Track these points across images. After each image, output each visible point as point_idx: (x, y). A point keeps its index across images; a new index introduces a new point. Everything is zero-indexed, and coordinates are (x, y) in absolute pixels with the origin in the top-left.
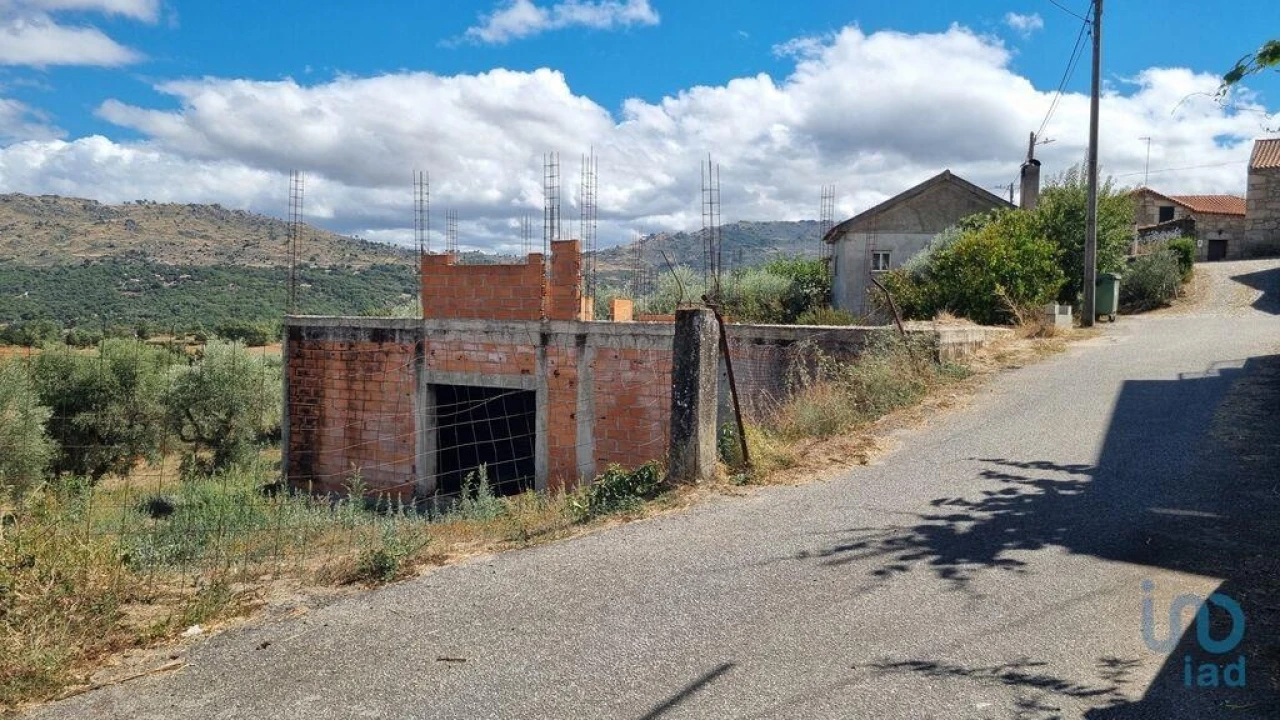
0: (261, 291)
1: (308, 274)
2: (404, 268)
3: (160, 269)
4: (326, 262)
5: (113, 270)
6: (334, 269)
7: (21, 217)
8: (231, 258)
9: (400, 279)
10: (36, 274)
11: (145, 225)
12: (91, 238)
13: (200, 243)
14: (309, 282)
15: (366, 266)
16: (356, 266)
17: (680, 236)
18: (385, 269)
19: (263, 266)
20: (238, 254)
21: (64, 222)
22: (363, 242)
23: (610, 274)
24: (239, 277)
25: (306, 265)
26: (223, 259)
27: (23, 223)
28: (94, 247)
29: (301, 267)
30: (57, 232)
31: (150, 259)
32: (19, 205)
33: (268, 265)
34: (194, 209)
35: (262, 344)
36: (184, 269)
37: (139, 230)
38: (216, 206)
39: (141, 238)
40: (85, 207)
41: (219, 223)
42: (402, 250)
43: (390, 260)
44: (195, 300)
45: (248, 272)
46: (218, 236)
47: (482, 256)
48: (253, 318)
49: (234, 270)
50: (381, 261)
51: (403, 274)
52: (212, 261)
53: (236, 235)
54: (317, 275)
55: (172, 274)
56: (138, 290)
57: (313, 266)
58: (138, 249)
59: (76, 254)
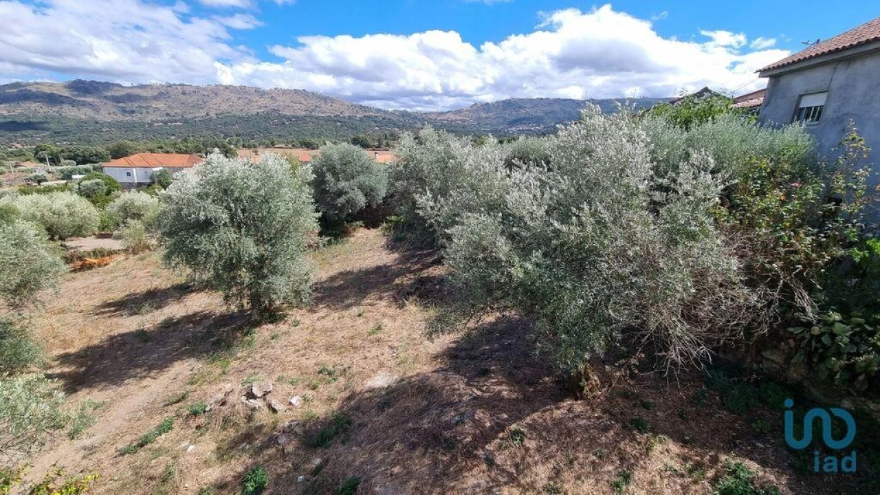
0: (322, 126)
1: (340, 119)
2: (376, 117)
3: (284, 116)
4: (347, 114)
5: (267, 117)
6: (350, 117)
7: (233, 95)
8: (310, 112)
10: (240, 118)
11: (278, 98)
12: (259, 103)
13: (299, 106)
14: (340, 122)
15: (362, 116)
16: (358, 116)
17: (487, 104)
18: (369, 117)
19: (322, 115)
20: (313, 110)
21: (249, 97)
22: (361, 106)
23: (458, 120)
24: (314, 120)
25: (339, 116)
26: (308, 112)
27: (234, 97)
28: (260, 107)
29: (337, 116)
30: (247, 101)
31: (281, 113)
32: (232, 90)
33: (324, 115)
34: (296, 91)
36: (294, 117)
37: (276, 100)
39: (277, 104)
40: (256, 91)
41: (307, 98)
42: (376, 109)
44: (298, 129)
45: (317, 118)
46: (305, 103)
47: (407, 112)
49: (311, 117)
50: (367, 114)
51: (376, 119)
52: (304, 113)
53: (313, 102)
54: (343, 120)
55: (289, 119)
56: (277, 125)
57: (341, 116)
58: (276, 108)
59: (254, 111)
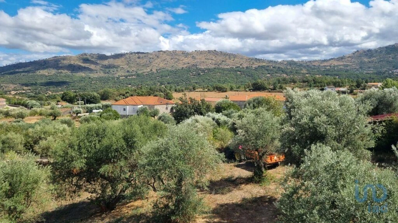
0: (226, 75)
1: (240, 69)
2: (268, 66)
3: (200, 69)
4: (245, 66)
5: (189, 70)
6: (247, 67)
7: (168, 57)
9: (267, 70)
10: (171, 72)
11: (196, 57)
12: (184, 61)
13: (210, 61)
14: (240, 72)
15: (257, 66)
16: (254, 66)
18: (262, 67)
19: (227, 67)
20: (220, 64)
21: (178, 57)
22: (256, 59)
23: (340, 65)
24: (220, 71)
25: (239, 67)
26: (217, 66)
27: (168, 58)
28: (185, 64)
29: (237, 67)
30: (176, 60)
31: (198, 67)
32: (168, 54)
33: (228, 67)
34: (209, 52)
35: (226, 91)
36: (206, 69)
37: (195, 59)
38: (215, 51)
39: (196, 61)
40: (182, 53)
41: (216, 55)
42: (268, 61)
43: (264, 64)
44: (209, 78)
45: (223, 69)
46: (215, 59)
48: (224, 83)
49: (219, 69)
50: (261, 64)
51: (268, 68)
52: (213, 66)
53: (220, 58)
54: (242, 70)
55: (203, 71)
56: (195, 75)
57: (241, 67)
58: (195, 64)
59: (180, 66)
